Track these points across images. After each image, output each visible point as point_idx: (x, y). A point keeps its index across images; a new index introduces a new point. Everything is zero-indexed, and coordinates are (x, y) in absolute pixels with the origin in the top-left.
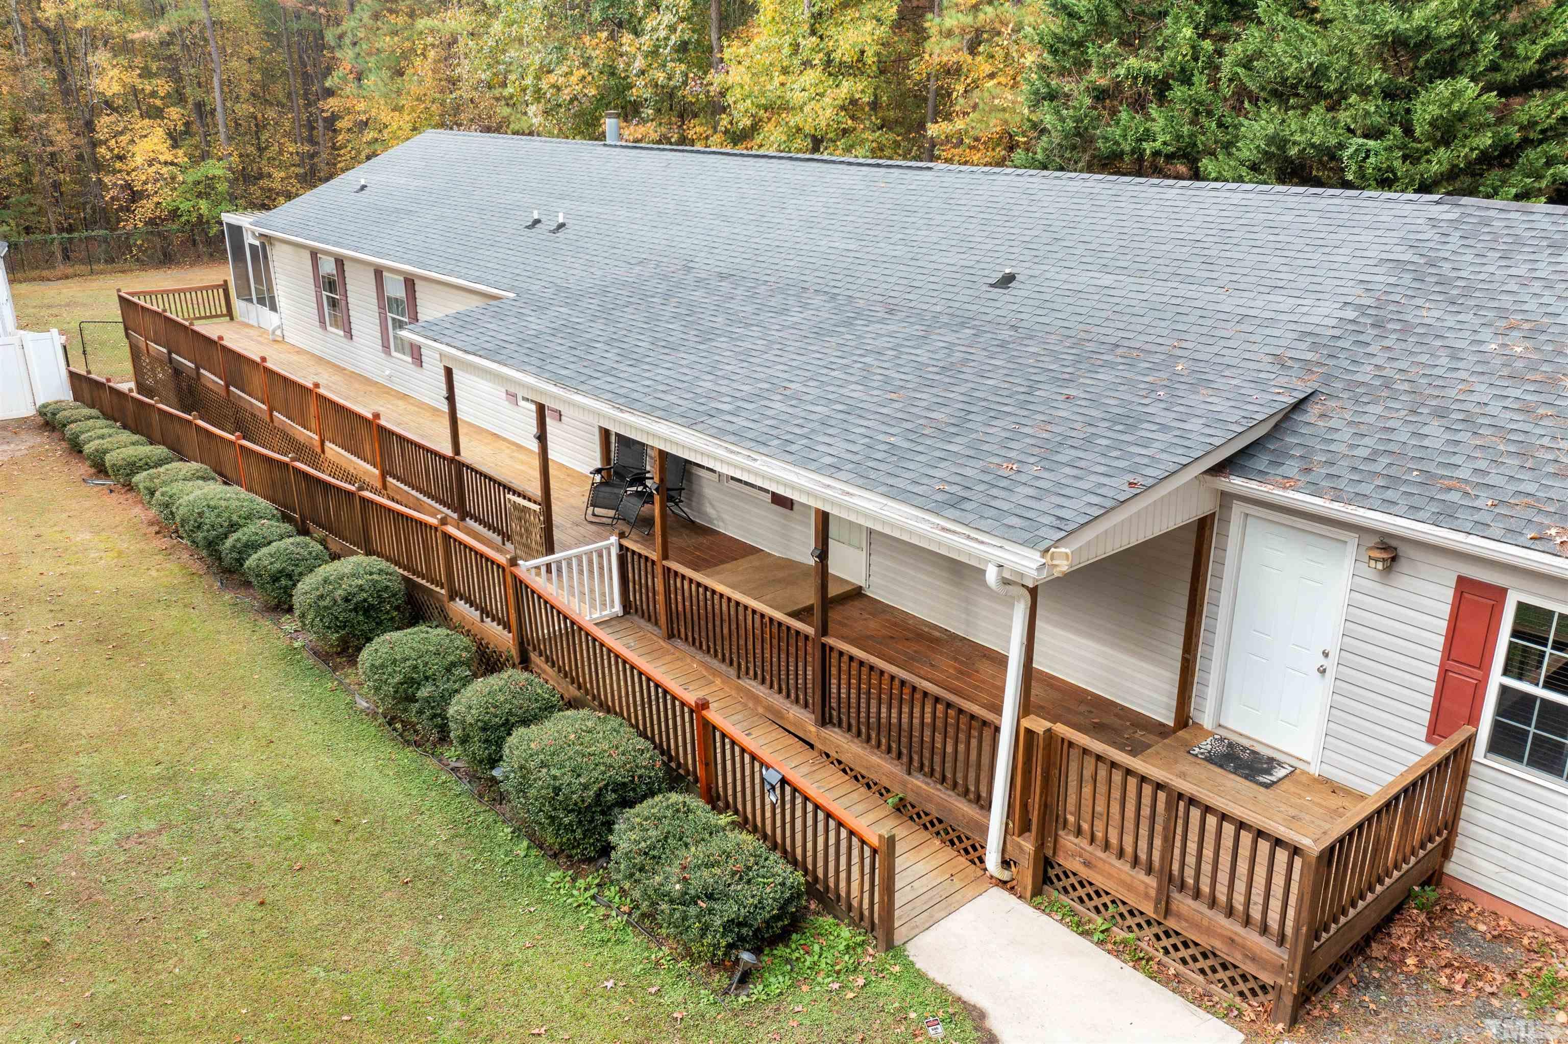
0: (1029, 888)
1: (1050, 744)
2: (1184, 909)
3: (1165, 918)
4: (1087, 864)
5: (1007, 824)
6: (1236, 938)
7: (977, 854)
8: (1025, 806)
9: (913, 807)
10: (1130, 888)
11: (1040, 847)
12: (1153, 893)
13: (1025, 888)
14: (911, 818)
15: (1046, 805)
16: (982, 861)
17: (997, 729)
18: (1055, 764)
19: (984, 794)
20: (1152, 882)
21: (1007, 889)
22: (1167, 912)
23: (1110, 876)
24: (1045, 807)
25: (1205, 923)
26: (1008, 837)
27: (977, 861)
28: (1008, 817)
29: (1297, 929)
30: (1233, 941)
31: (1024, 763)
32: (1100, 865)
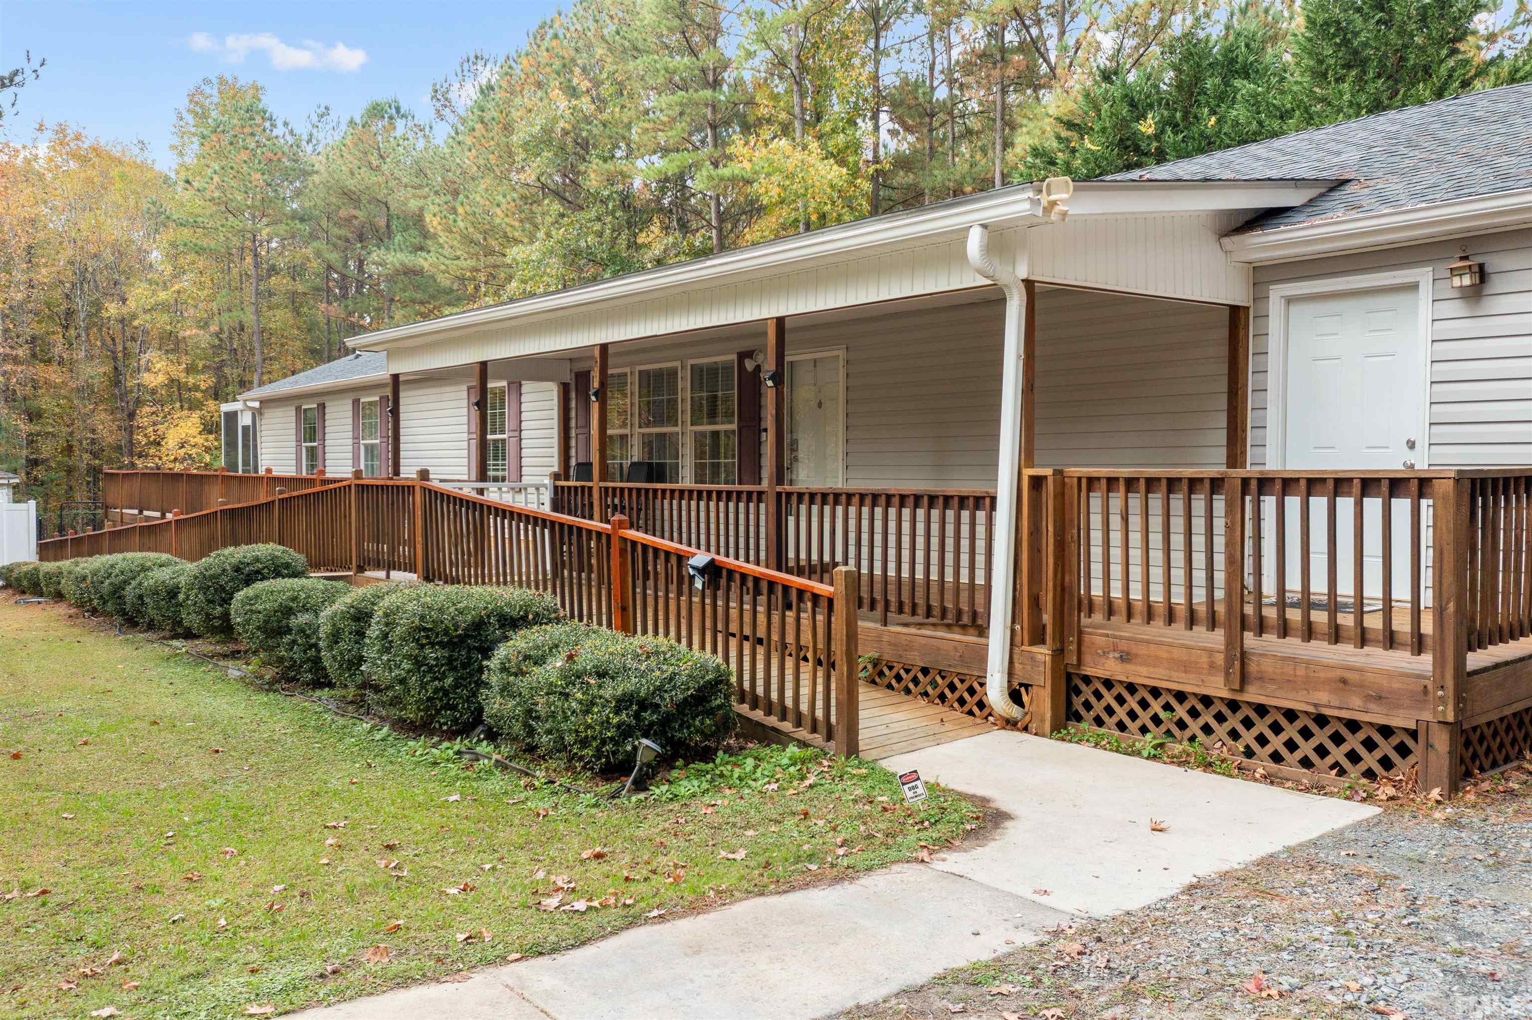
0: (1048, 715)
1: (1063, 494)
2: (1267, 666)
3: (1241, 690)
4: (1125, 658)
5: (1013, 631)
6: (1347, 675)
7: (976, 698)
8: (1036, 603)
9: (891, 668)
10: (1186, 667)
11: (1059, 653)
12: (1220, 659)
13: (1043, 721)
14: (890, 687)
15: (1063, 589)
16: (981, 705)
17: (993, 499)
18: (1072, 521)
19: (980, 610)
20: (1218, 638)
21: (1018, 730)
22: (1244, 679)
23: (1155, 661)
24: (1063, 591)
25: (1300, 672)
26: (1016, 650)
27: (976, 710)
28: (1013, 621)
29: (1439, 611)
30: (1344, 681)
31: (1031, 534)
32: (1142, 650)
